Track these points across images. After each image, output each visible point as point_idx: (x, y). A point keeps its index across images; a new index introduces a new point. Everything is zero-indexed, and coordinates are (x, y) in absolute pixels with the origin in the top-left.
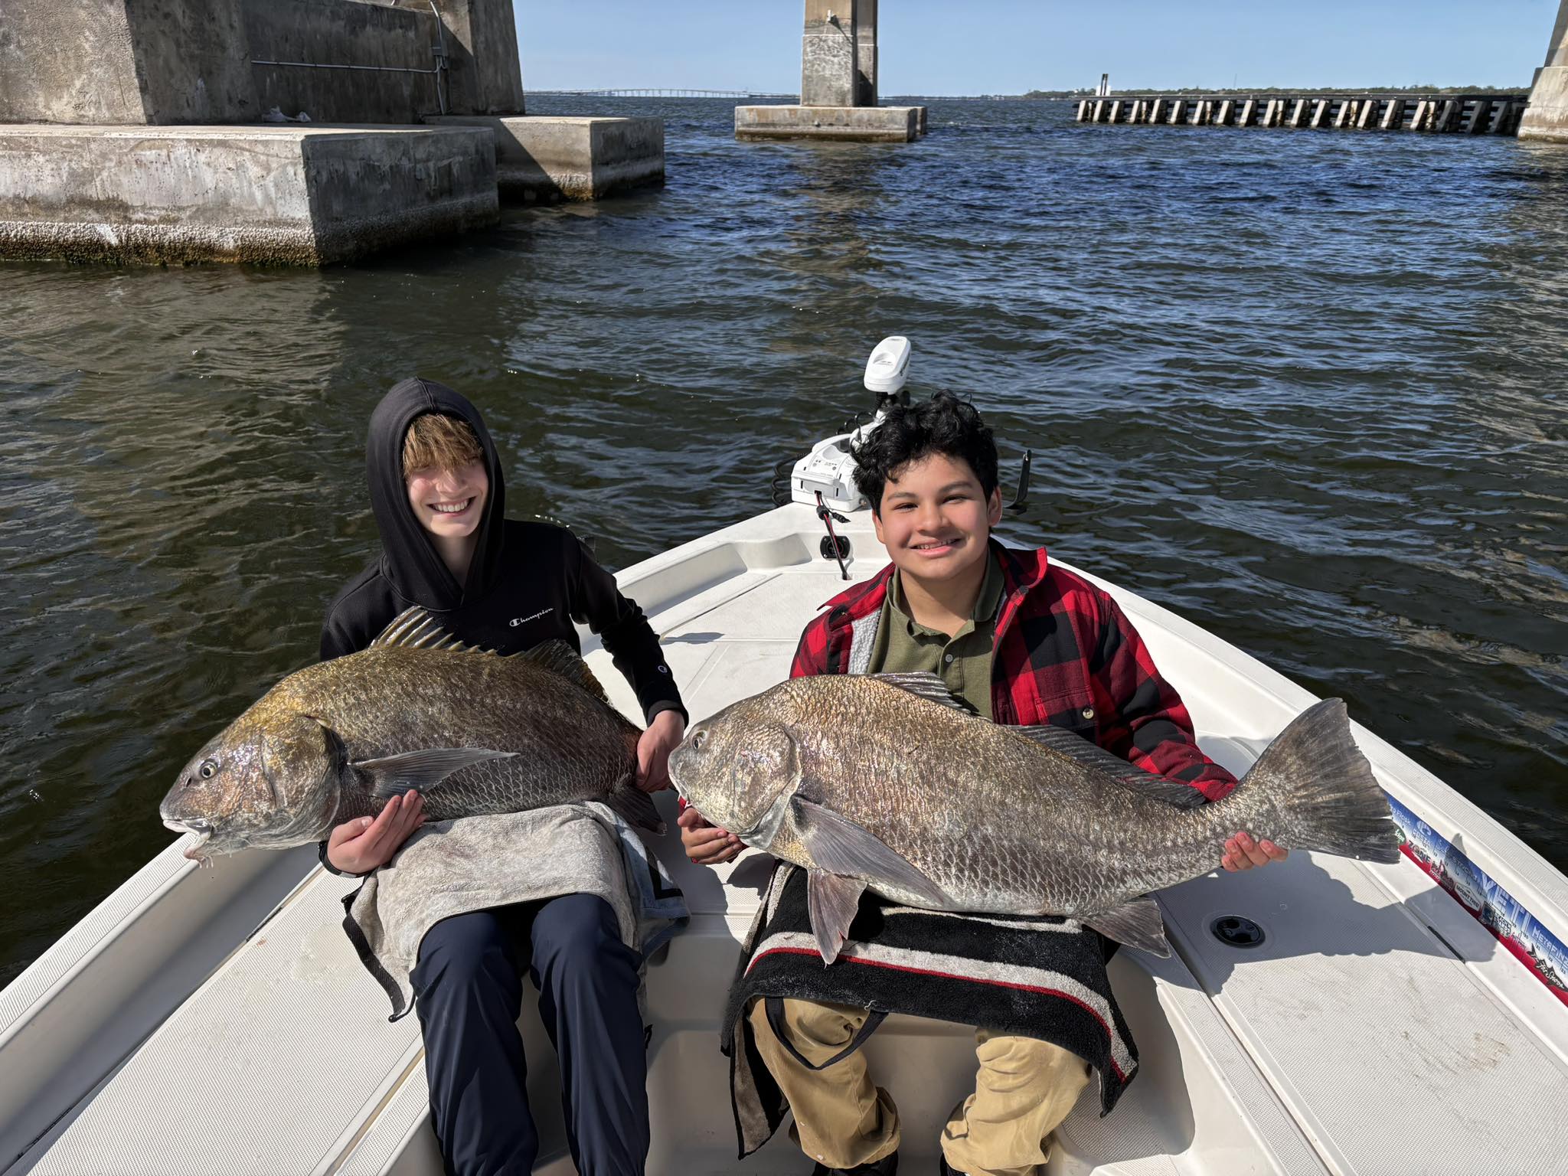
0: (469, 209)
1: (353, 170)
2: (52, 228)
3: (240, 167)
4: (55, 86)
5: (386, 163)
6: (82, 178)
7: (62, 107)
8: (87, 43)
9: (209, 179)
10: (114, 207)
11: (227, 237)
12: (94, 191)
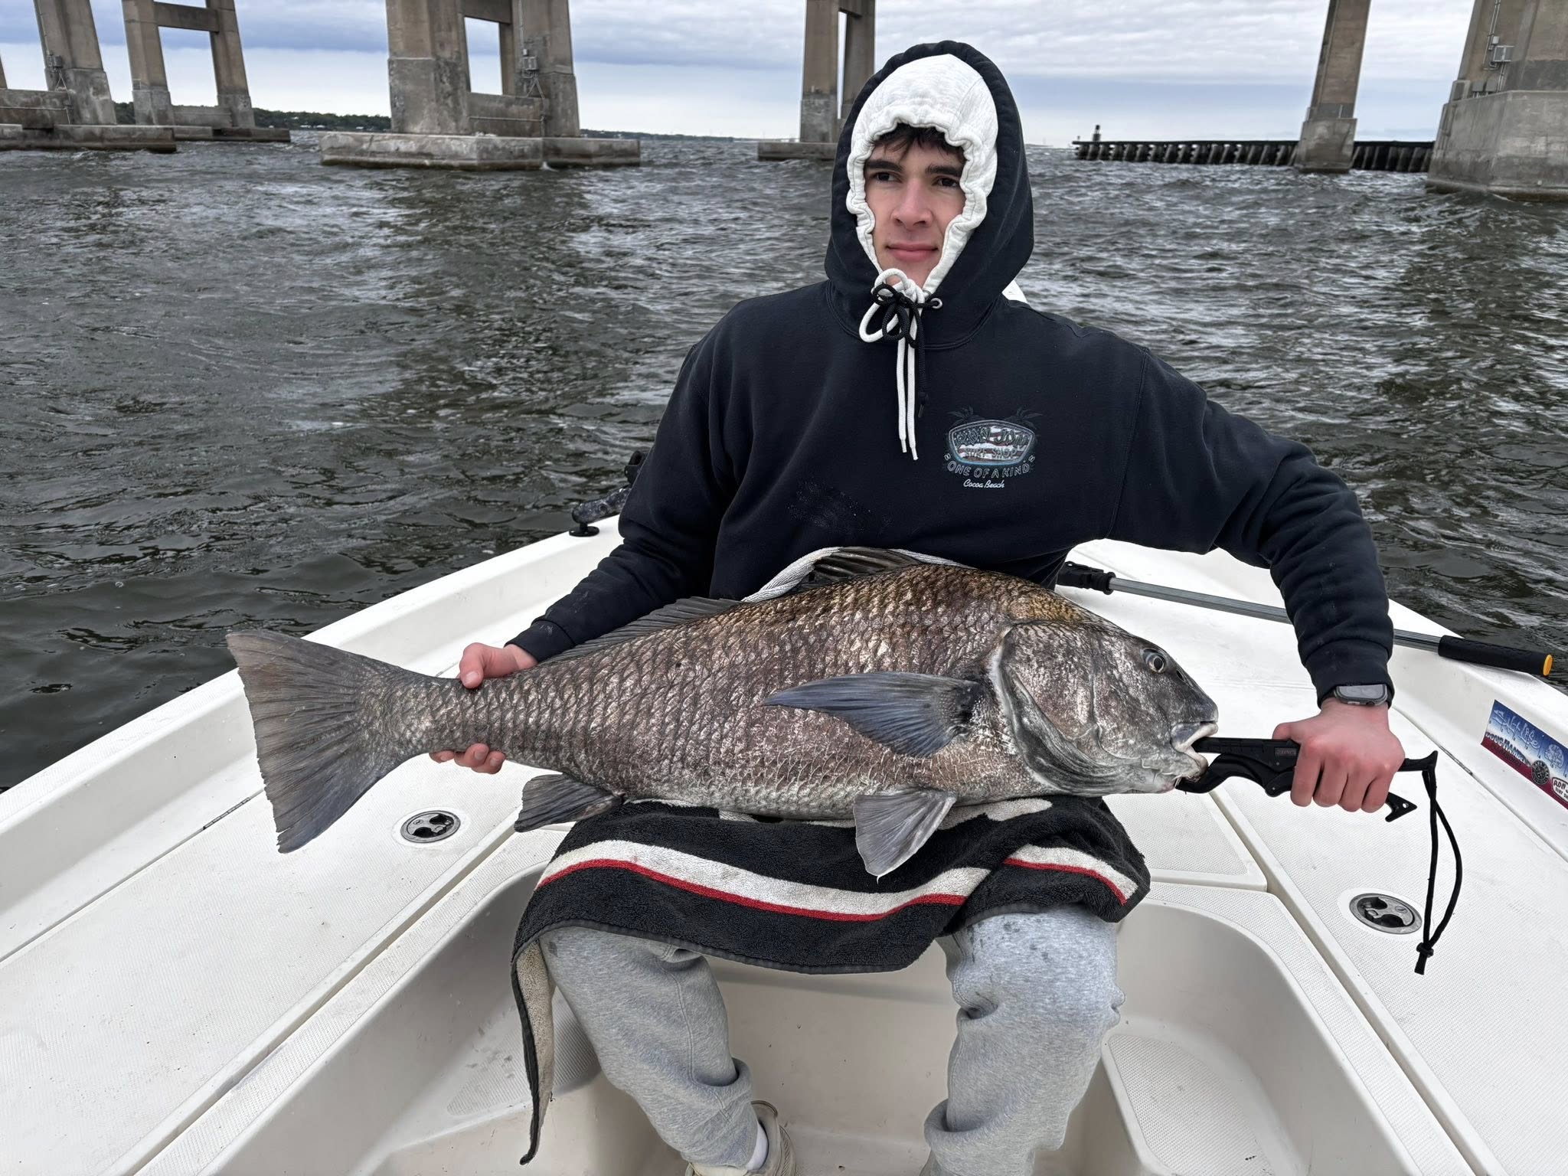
0: (530, 163)
1: (490, 146)
2: (413, 161)
3: (461, 145)
4: (416, 123)
5: (500, 146)
6: (423, 147)
7: (417, 129)
8: (426, 112)
9: (453, 148)
10: (429, 155)
11: (455, 163)
12: (425, 151)
